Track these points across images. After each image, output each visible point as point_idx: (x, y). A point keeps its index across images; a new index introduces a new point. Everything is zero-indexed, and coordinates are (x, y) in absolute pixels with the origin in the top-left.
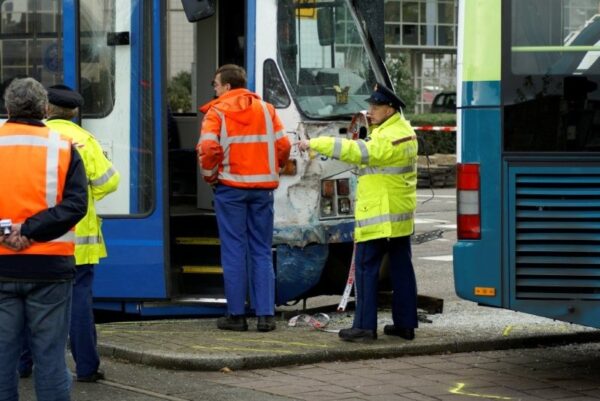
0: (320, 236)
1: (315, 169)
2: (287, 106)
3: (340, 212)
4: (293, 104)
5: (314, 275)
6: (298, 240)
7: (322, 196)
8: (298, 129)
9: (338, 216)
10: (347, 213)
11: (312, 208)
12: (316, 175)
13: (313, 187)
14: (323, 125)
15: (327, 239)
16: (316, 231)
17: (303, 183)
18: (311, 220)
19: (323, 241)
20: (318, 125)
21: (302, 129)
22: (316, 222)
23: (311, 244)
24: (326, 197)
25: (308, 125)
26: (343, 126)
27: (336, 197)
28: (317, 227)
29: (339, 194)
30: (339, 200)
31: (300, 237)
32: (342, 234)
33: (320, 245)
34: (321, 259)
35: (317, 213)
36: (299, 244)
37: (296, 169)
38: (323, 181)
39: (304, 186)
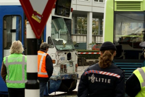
0: (60, 78)
1: (60, 62)
2: (53, 47)
3: (64, 72)
4: (55, 47)
5: (58, 87)
6: (55, 79)
7: (61, 68)
8: (56, 53)
9: (64, 73)
10: (66, 72)
11: (59, 71)
12: (60, 63)
13: (59, 67)
14: (61, 52)
15: (62, 78)
16: (59, 77)
17: (57, 65)
18: (58, 74)
19: (61, 79)
20: (60, 52)
21: (57, 53)
22: (60, 75)
23: (58, 80)
24: (61, 69)
25: (58, 52)
26: (65, 52)
27: (64, 69)
28: (60, 76)
29: (64, 68)
30: (64, 70)
31: (56, 78)
32: (65, 77)
33: (60, 80)
34: (60, 83)
35: (60, 72)
36: (55, 80)
37: (55, 62)
38: (61, 65)
39: (57, 66)
